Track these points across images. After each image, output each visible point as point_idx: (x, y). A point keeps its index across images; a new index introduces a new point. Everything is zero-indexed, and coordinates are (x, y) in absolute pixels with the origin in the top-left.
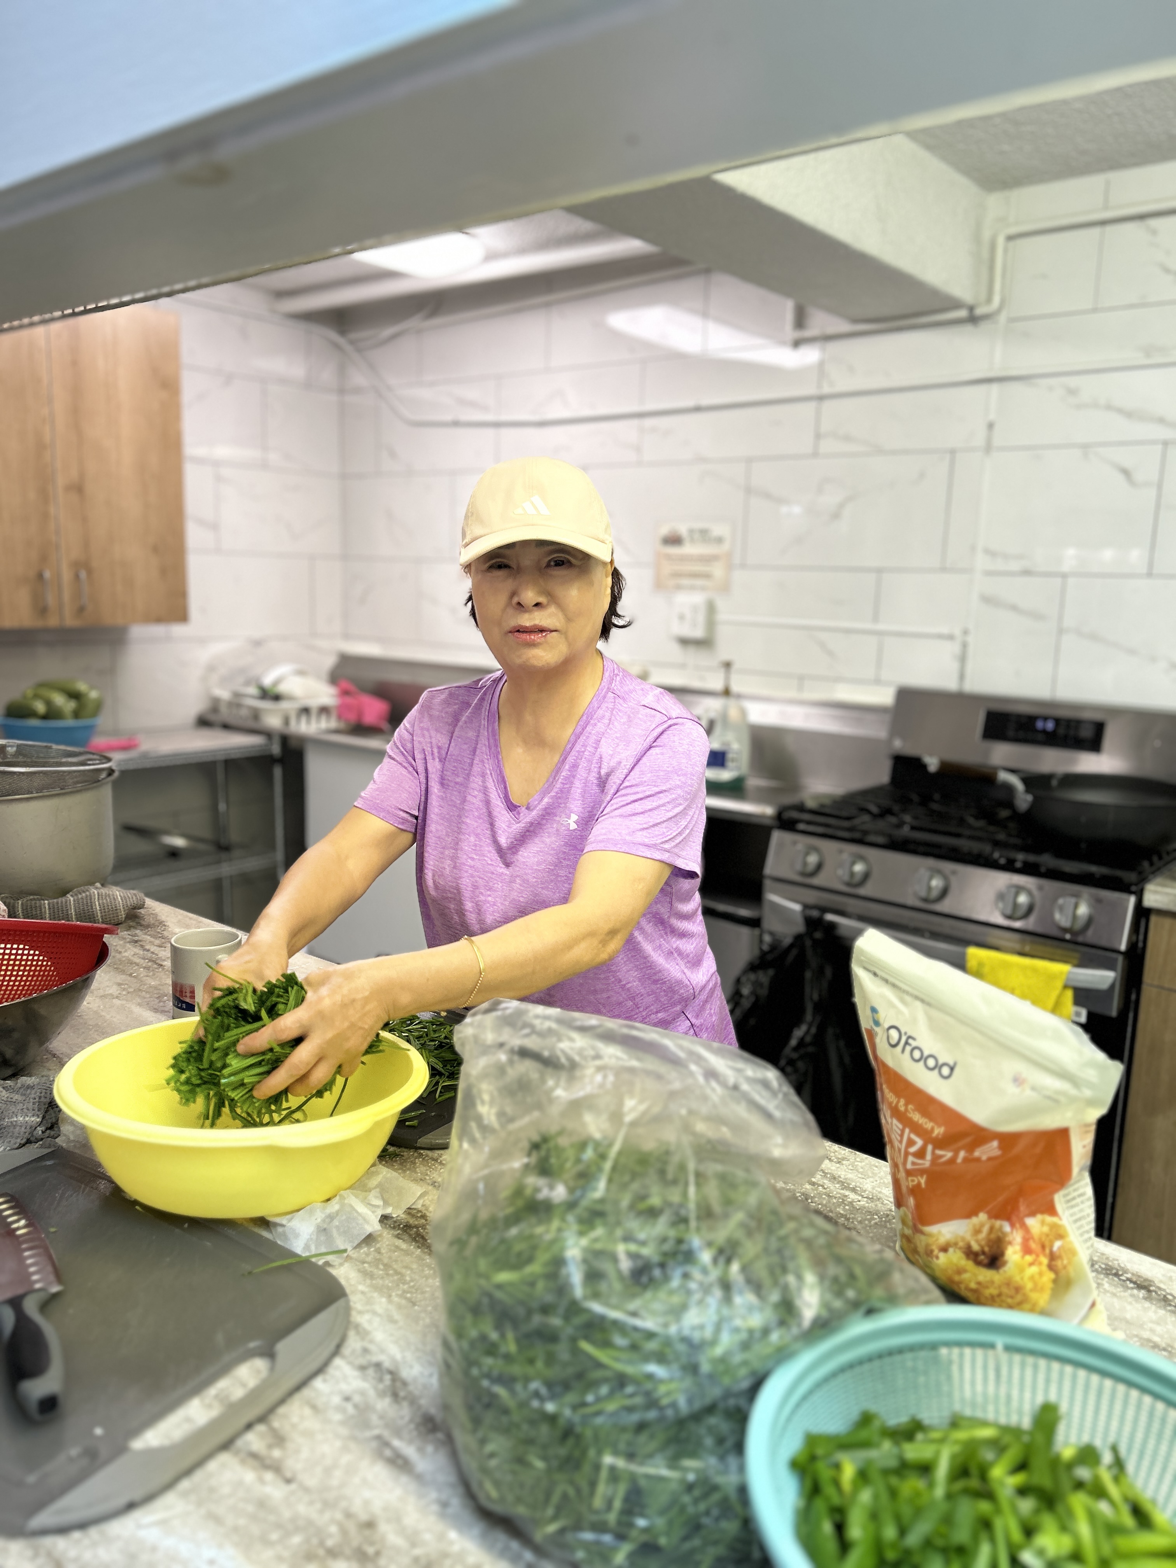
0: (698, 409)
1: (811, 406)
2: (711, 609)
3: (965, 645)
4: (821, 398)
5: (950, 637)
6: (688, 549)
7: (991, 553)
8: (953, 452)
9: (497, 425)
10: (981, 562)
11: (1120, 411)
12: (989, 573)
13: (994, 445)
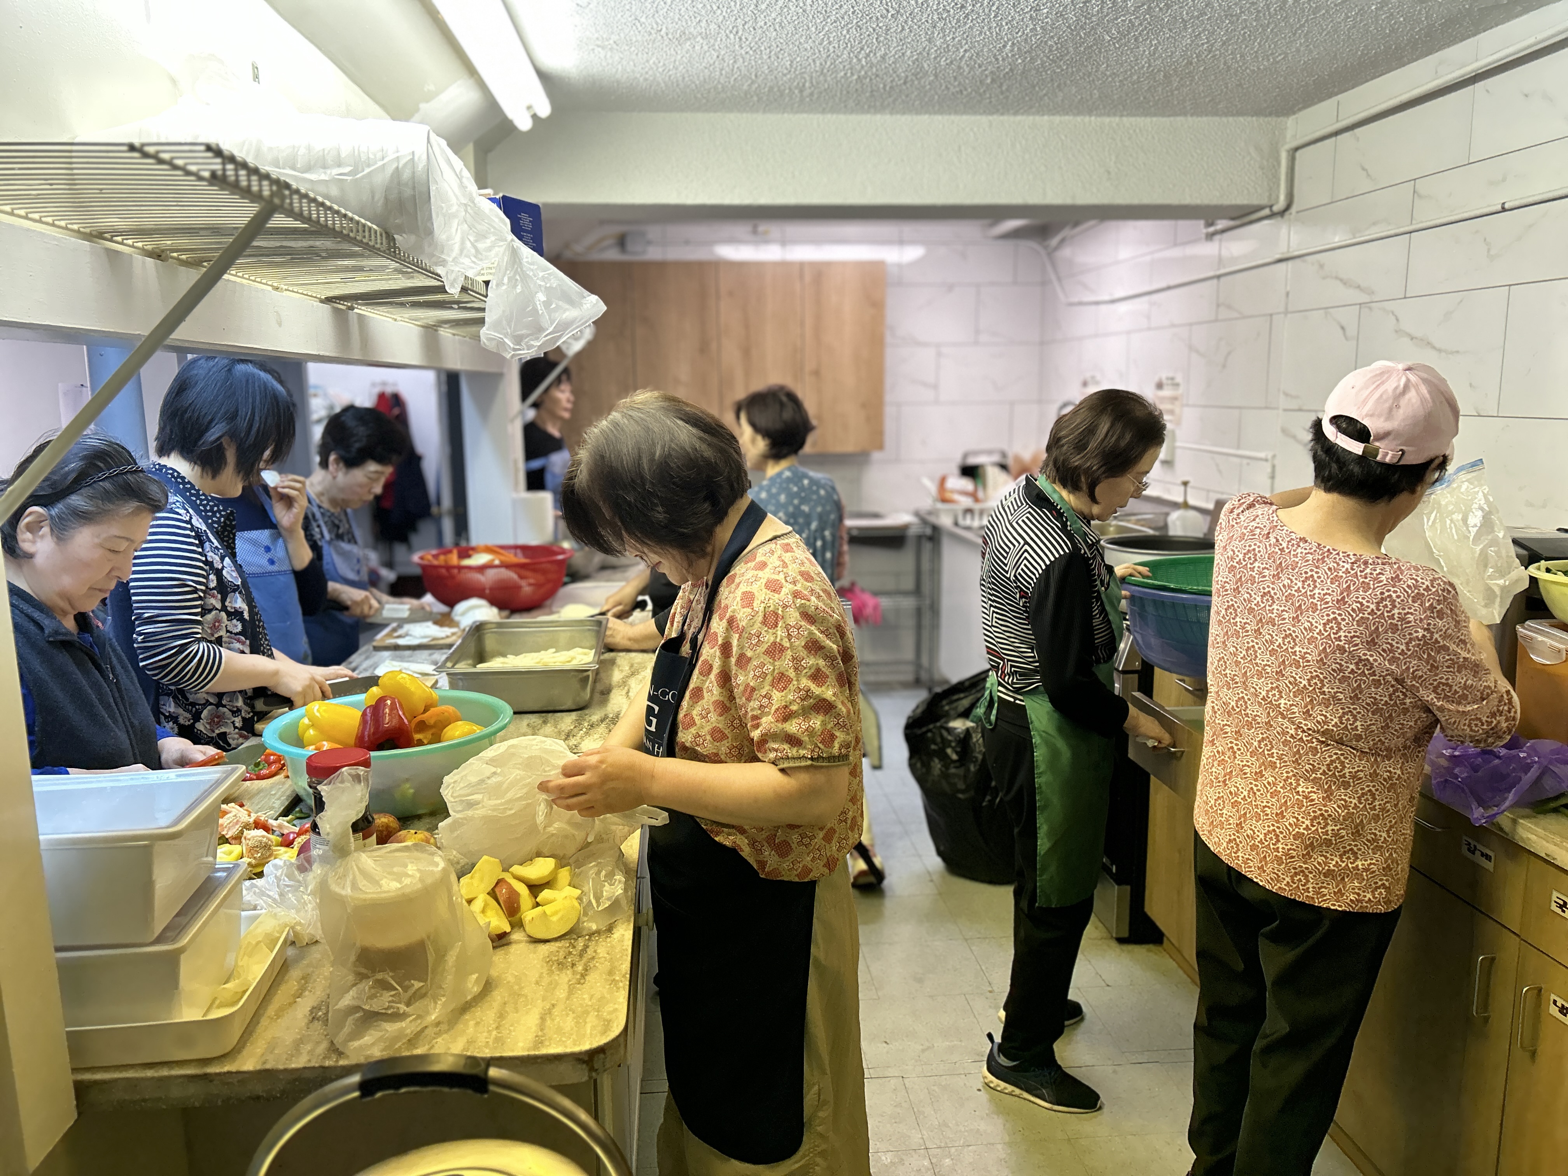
0: (1169, 288)
1: (1215, 281)
3: (1274, 467)
4: (1218, 277)
5: (1266, 460)
6: (1165, 392)
7: (1286, 394)
8: (1271, 316)
9: (1097, 303)
10: (1282, 401)
11: (1341, 280)
12: (1285, 410)
13: (1290, 309)
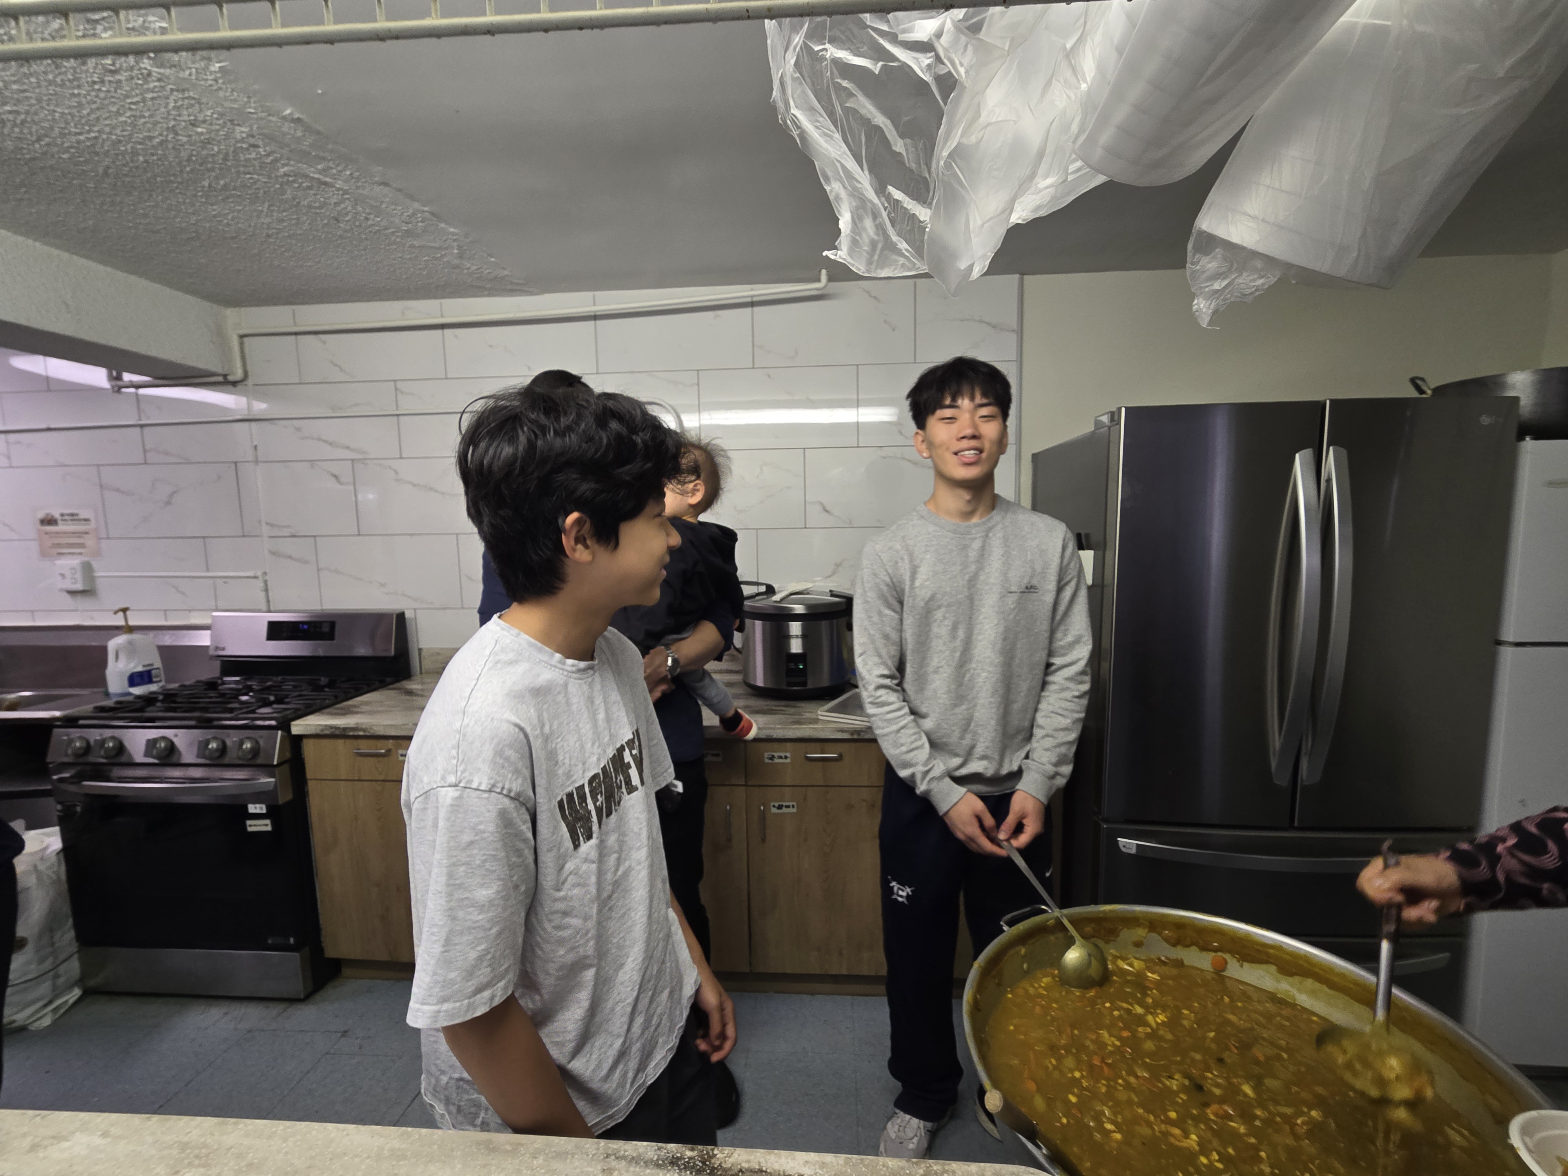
1: (136, 429)
2: (88, 568)
3: (266, 582)
4: (141, 426)
5: (256, 577)
6: (61, 527)
7: (272, 525)
8: (236, 463)
10: (266, 530)
11: (326, 442)
12: (271, 537)
13: (260, 459)
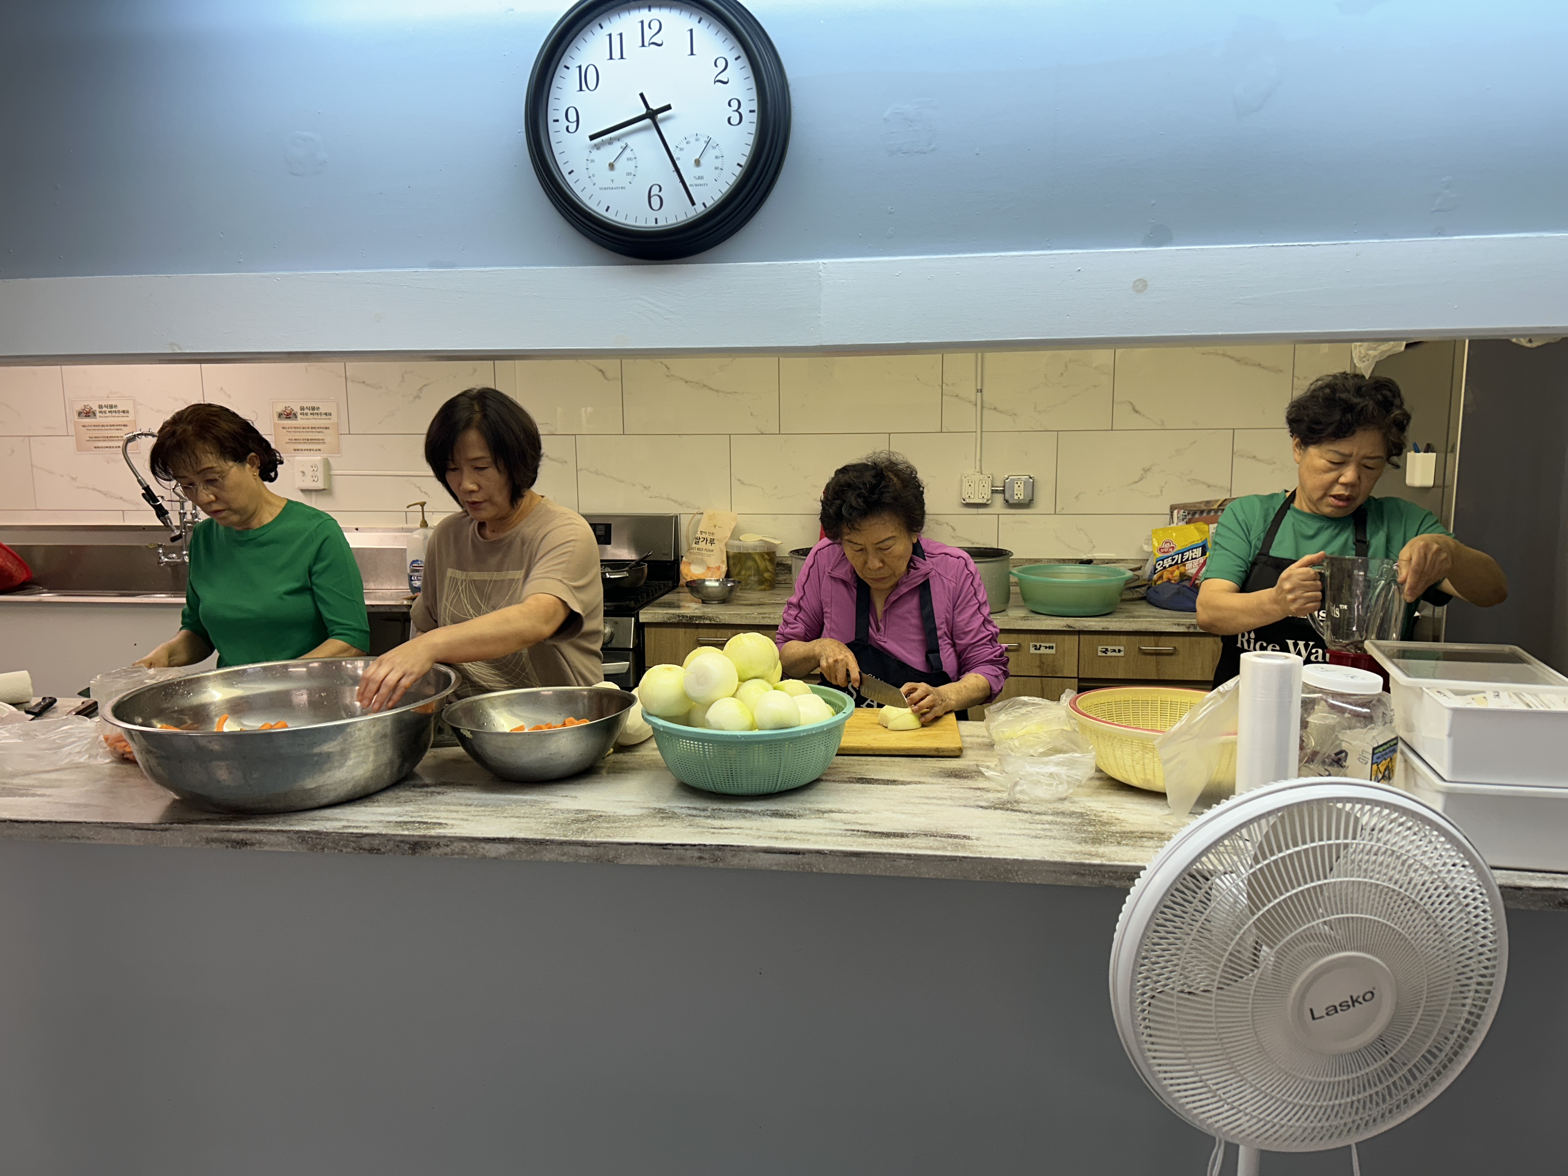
2: (327, 465)
6: (300, 422)
